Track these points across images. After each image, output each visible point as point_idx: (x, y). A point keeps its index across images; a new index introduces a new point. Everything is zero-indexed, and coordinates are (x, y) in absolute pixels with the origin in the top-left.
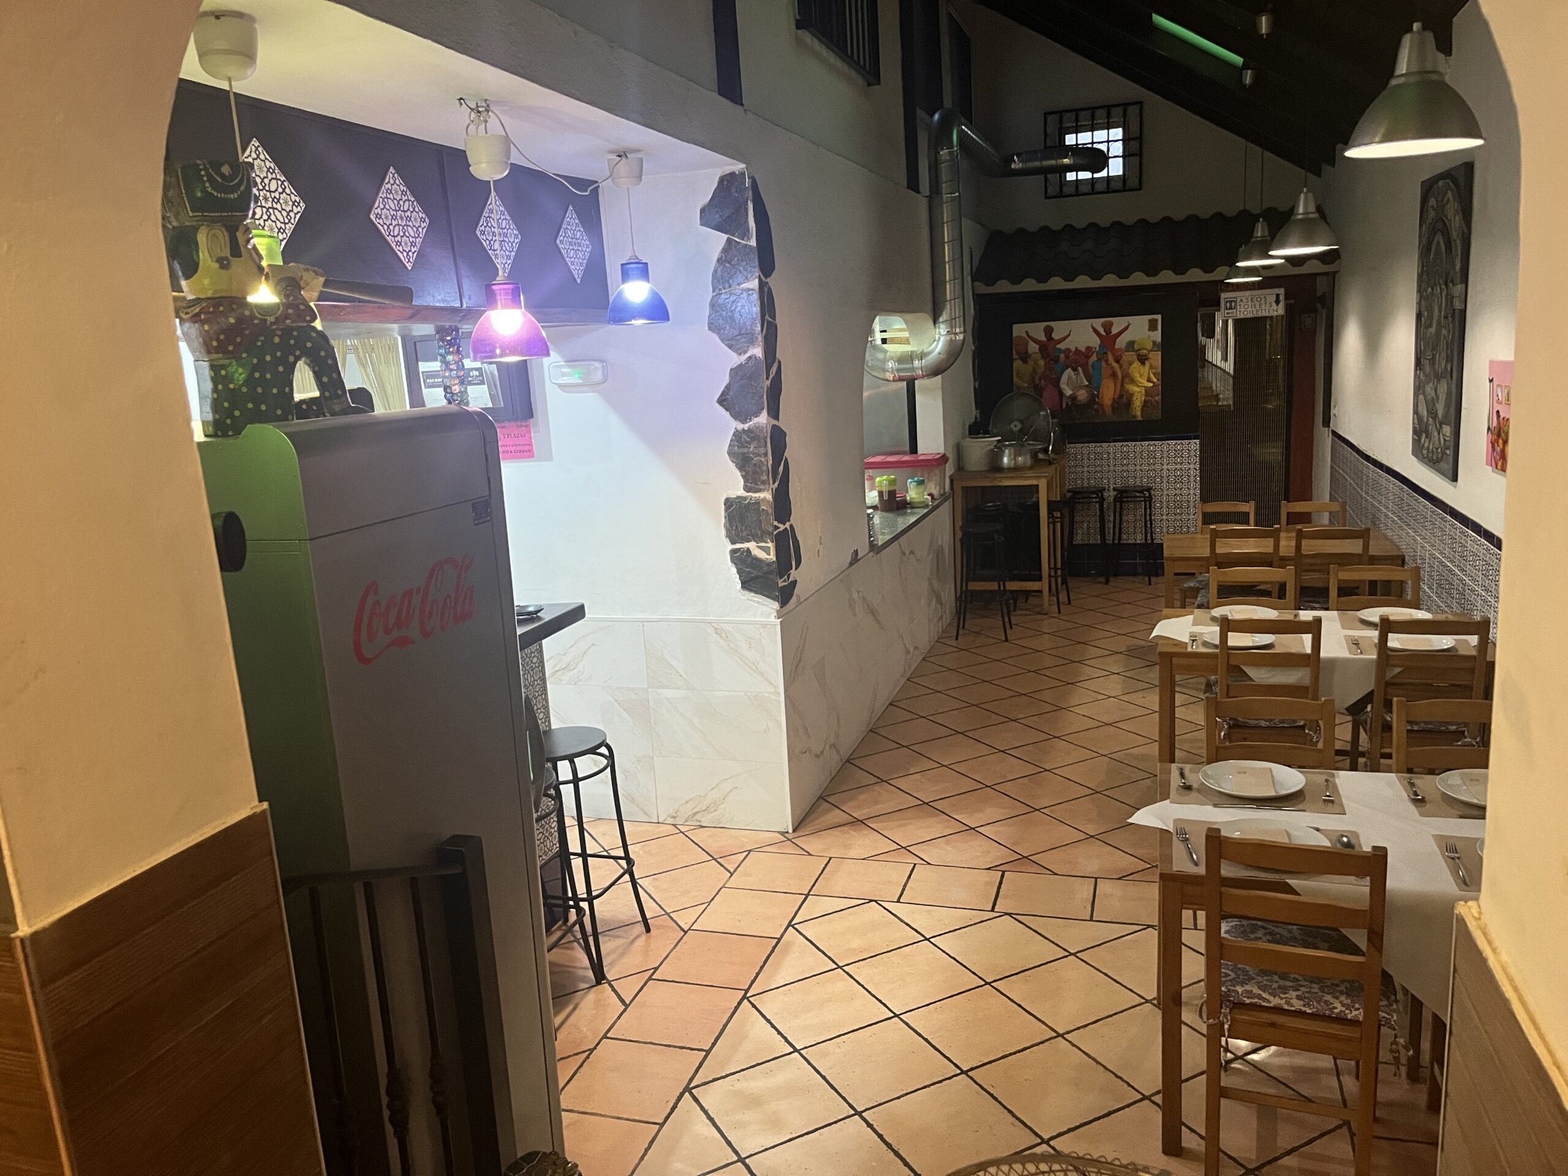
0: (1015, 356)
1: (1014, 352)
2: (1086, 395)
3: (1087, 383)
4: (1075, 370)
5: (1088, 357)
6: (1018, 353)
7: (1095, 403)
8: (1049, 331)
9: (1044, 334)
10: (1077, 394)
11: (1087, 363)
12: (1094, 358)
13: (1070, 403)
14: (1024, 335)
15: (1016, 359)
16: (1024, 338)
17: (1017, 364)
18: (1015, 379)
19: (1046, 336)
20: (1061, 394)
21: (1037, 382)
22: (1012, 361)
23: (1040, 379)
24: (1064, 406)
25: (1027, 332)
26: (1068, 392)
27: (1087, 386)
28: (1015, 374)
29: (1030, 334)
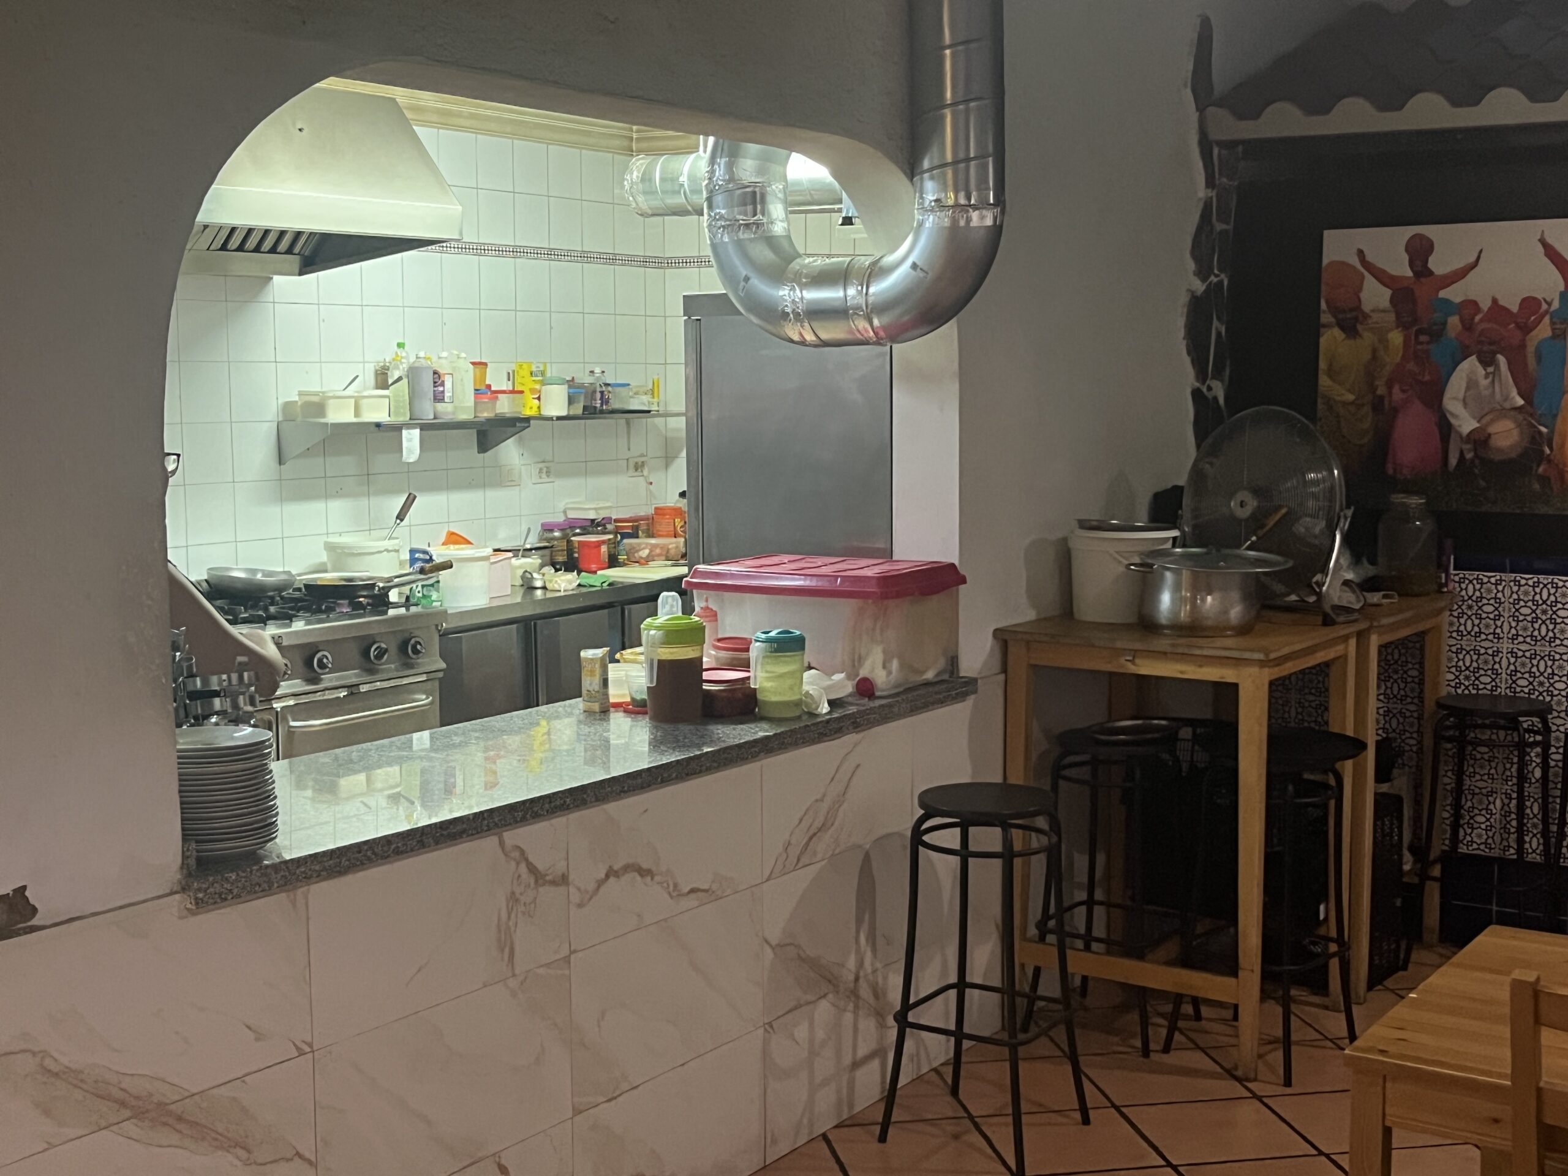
0: (1326, 318)
1: (1323, 305)
2: (1515, 433)
3: (1520, 402)
4: (1487, 361)
5: (1526, 329)
6: (1334, 310)
7: (1540, 458)
8: (1420, 251)
9: (1406, 258)
10: (1492, 429)
11: (1523, 346)
12: (1544, 330)
13: (1469, 456)
14: (1355, 262)
15: (1328, 326)
16: (1354, 267)
17: (1331, 339)
18: (1324, 381)
19: (1411, 264)
20: (1445, 427)
21: (1382, 390)
22: (1316, 330)
23: (1390, 386)
24: (1453, 461)
25: (1361, 253)
26: (1466, 423)
27: (1519, 409)
28: (1323, 365)
29: (1369, 258)
